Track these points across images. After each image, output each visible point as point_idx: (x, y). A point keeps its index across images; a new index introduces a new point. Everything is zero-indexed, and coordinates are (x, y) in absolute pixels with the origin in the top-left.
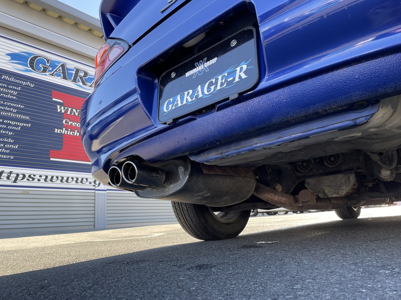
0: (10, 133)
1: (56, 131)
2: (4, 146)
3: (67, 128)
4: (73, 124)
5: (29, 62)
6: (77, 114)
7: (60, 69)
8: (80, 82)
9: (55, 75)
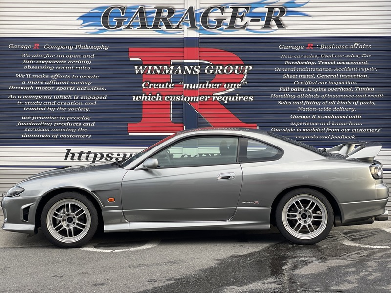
0: (87, 110)
1: (134, 99)
2: (82, 125)
3: (147, 93)
4: (155, 86)
5: (101, 20)
6: (159, 72)
7: (138, 17)
8: (163, 26)
9: (132, 26)
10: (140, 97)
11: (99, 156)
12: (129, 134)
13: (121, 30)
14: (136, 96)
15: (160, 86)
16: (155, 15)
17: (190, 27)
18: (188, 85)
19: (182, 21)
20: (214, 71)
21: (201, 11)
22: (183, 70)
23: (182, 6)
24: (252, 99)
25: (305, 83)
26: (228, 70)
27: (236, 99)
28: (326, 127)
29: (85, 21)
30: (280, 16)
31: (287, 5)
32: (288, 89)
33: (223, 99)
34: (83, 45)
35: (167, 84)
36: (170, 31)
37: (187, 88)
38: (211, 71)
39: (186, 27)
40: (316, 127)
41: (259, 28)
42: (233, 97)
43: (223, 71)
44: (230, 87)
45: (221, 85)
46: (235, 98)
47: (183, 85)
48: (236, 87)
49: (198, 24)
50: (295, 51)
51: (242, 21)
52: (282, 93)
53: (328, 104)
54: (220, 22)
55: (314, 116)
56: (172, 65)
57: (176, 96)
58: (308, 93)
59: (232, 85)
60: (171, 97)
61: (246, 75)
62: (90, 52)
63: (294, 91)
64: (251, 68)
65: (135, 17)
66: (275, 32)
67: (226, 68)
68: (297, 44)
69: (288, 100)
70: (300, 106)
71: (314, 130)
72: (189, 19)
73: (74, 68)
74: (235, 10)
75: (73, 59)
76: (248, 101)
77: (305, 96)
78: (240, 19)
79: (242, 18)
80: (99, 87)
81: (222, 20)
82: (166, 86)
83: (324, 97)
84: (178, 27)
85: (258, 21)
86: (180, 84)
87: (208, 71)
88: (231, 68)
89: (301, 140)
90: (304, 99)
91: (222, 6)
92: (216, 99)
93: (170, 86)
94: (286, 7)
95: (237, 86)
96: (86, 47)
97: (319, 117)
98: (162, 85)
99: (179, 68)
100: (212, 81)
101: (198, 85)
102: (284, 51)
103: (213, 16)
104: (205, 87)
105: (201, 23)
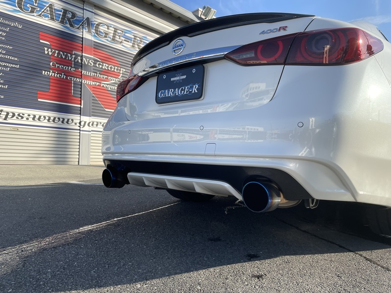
1: (43, 73)
3: (54, 71)
4: (60, 67)
5: (16, 2)
6: (64, 57)
7: (48, 10)
8: (67, 23)
9: (43, 15)
10: (48, 73)
11: (12, 114)
12: (39, 100)
13: (34, 16)
14: (45, 71)
15: (64, 67)
16: (62, 13)
17: (87, 31)
18: (85, 72)
19: (81, 25)
20: (102, 67)
21: (95, 22)
22: (82, 60)
23: (82, 15)
26: (111, 68)
30: (140, 43)
33: (108, 87)
35: (70, 68)
36: (72, 29)
37: (85, 74)
39: (84, 30)
41: (129, 46)
43: (108, 67)
47: (82, 71)
48: (115, 80)
51: (119, 39)
56: (74, 55)
57: (76, 78)
59: (113, 78)
60: (73, 78)
61: (121, 74)
62: (5, 25)
64: (124, 70)
65: (45, 9)
67: (110, 66)
72: (87, 26)
74: (116, 30)
78: (118, 37)
79: (120, 36)
80: (13, 56)
81: (107, 34)
85: (128, 42)
86: (80, 70)
87: (99, 66)
88: (113, 67)
91: (108, 24)
92: (103, 86)
93: (72, 69)
94: (143, 39)
96: (1, 20)
98: (66, 67)
99: (79, 58)
100: (101, 73)
101: (92, 73)
103: (102, 29)
104: (96, 75)
105: (94, 31)
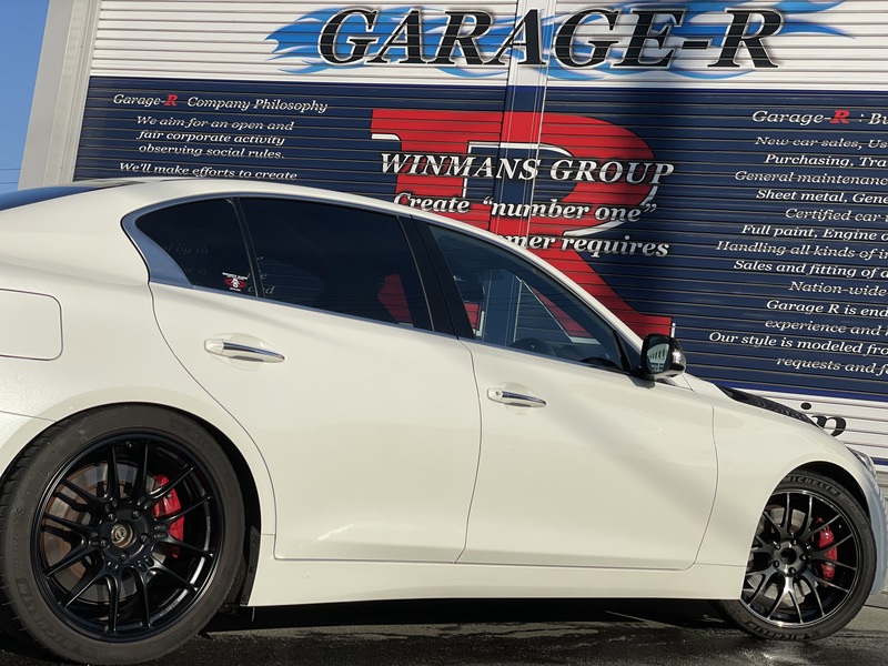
5: (319, 41)
6: (437, 170)
7: (403, 34)
8: (459, 56)
9: (387, 56)
13: (361, 65)
15: (436, 205)
16: (444, 29)
17: (525, 59)
18: (504, 206)
19: (507, 45)
20: (574, 175)
21: (557, 20)
22: (496, 165)
23: (511, 9)
24: (665, 252)
25: (816, 216)
27: (623, 249)
28: (868, 340)
29: (282, 45)
30: (764, 33)
31: (787, 6)
32: (765, 229)
33: (590, 247)
34: (271, 101)
36: (475, 69)
37: (502, 213)
38: (567, 174)
39: (515, 60)
40: (837, 338)
41: (704, 64)
42: (616, 244)
44: (610, 215)
45: (587, 209)
46: (620, 246)
47: (492, 206)
48: (626, 216)
49: (547, 52)
50: (797, 126)
51: (661, 46)
52: (750, 239)
53: (877, 277)
54: (602, 48)
55: (834, 308)
58: (823, 243)
59: (615, 211)
61: (655, 188)
62: (284, 116)
63: (783, 236)
64: (671, 168)
65: (397, 33)
66: (747, 76)
68: (805, 108)
69: (763, 258)
70: (798, 277)
71: (830, 346)
72: (524, 42)
73: (245, 154)
74: (645, 19)
75: (246, 132)
76: (655, 256)
77: (813, 249)
78: (656, 42)
79: (661, 39)
81: (609, 43)
82: (451, 206)
83: (868, 256)
84: (495, 61)
85: (704, 46)
86: (485, 202)
87: (560, 174)
88: (619, 166)
89: (792, 369)
90: (811, 260)
91: (612, 8)
92: (570, 246)
93: (460, 206)
94: (783, 12)
95: (630, 214)
96: (278, 105)
97: (850, 311)
98: (440, 203)
99: (488, 162)
100: (565, 199)
101: (528, 207)
102: (766, 125)
103: (586, 33)
104: (547, 211)
105: (554, 50)
